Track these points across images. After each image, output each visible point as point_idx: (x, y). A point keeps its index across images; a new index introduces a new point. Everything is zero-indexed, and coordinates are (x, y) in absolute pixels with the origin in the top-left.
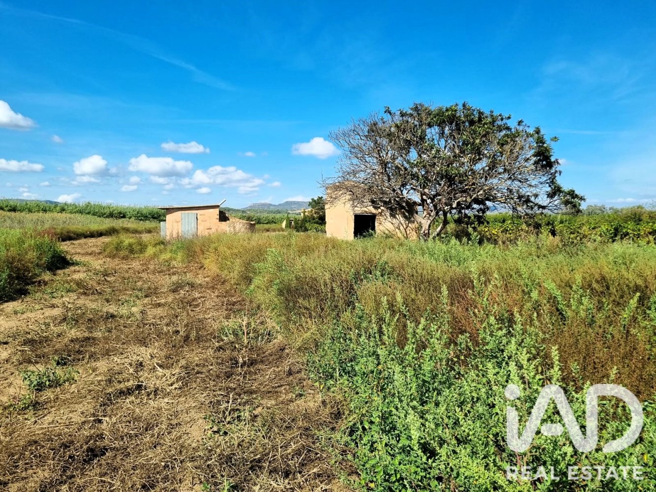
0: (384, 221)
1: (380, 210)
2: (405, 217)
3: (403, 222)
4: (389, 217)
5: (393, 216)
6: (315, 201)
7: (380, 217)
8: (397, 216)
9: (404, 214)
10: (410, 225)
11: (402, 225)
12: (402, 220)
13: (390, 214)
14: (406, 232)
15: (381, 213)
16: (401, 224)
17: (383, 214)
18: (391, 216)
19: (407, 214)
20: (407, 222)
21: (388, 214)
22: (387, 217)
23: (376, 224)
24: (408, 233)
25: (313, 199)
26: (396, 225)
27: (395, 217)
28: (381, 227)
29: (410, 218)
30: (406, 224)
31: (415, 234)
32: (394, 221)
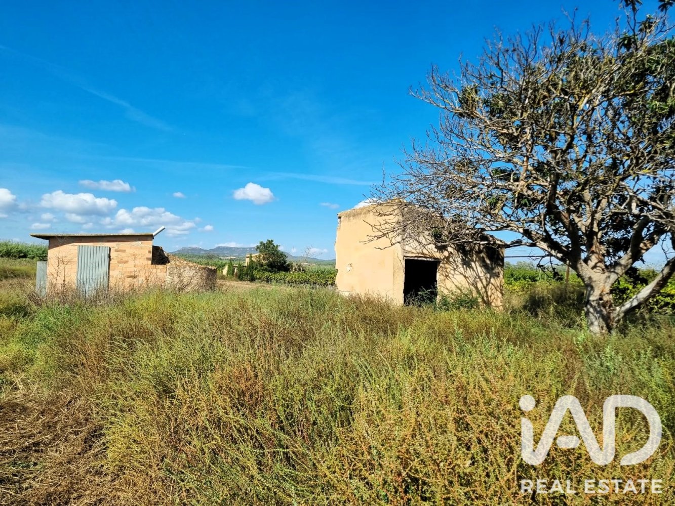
0: (452, 272)
1: (446, 254)
2: (485, 266)
3: (482, 275)
4: (460, 266)
5: (467, 264)
7: (447, 266)
8: (473, 264)
9: (484, 261)
10: (492, 280)
11: (481, 280)
12: (480, 270)
13: (463, 260)
14: (486, 292)
15: (448, 258)
16: (479, 277)
17: (451, 259)
18: (463, 264)
19: (488, 262)
20: (488, 276)
21: (459, 260)
22: (457, 266)
23: (439, 277)
24: (489, 293)
26: (471, 280)
27: (469, 266)
28: (448, 284)
29: (493, 269)
30: (486, 278)
31: (500, 295)
32: (469, 272)
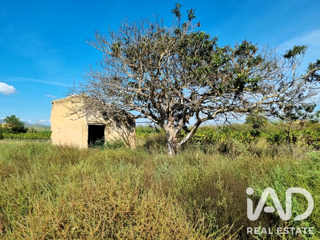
0: (112, 130)
1: (109, 122)
2: (127, 127)
3: (126, 131)
4: (116, 127)
5: (119, 126)
6: (9, 118)
7: (109, 127)
8: (122, 126)
9: (126, 125)
10: (130, 134)
11: (125, 134)
12: (125, 129)
13: (117, 124)
14: (128, 139)
15: (109, 124)
16: (125, 133)
17: (111, 124)
18: (117, 127)
19: (128, 125)
20: (129, 131)
21: (115, 125)
22: (114, 127)
23: (106, 133)
24: (129, 140)
25: (7, 117)
26: (121, 134)
27: (120, 127)
28: (110, 136)
29: (131, 128)
30: (128, 133)
31: (134, 140)
32: (120, 130)
